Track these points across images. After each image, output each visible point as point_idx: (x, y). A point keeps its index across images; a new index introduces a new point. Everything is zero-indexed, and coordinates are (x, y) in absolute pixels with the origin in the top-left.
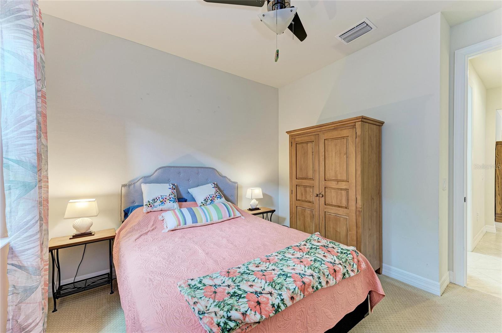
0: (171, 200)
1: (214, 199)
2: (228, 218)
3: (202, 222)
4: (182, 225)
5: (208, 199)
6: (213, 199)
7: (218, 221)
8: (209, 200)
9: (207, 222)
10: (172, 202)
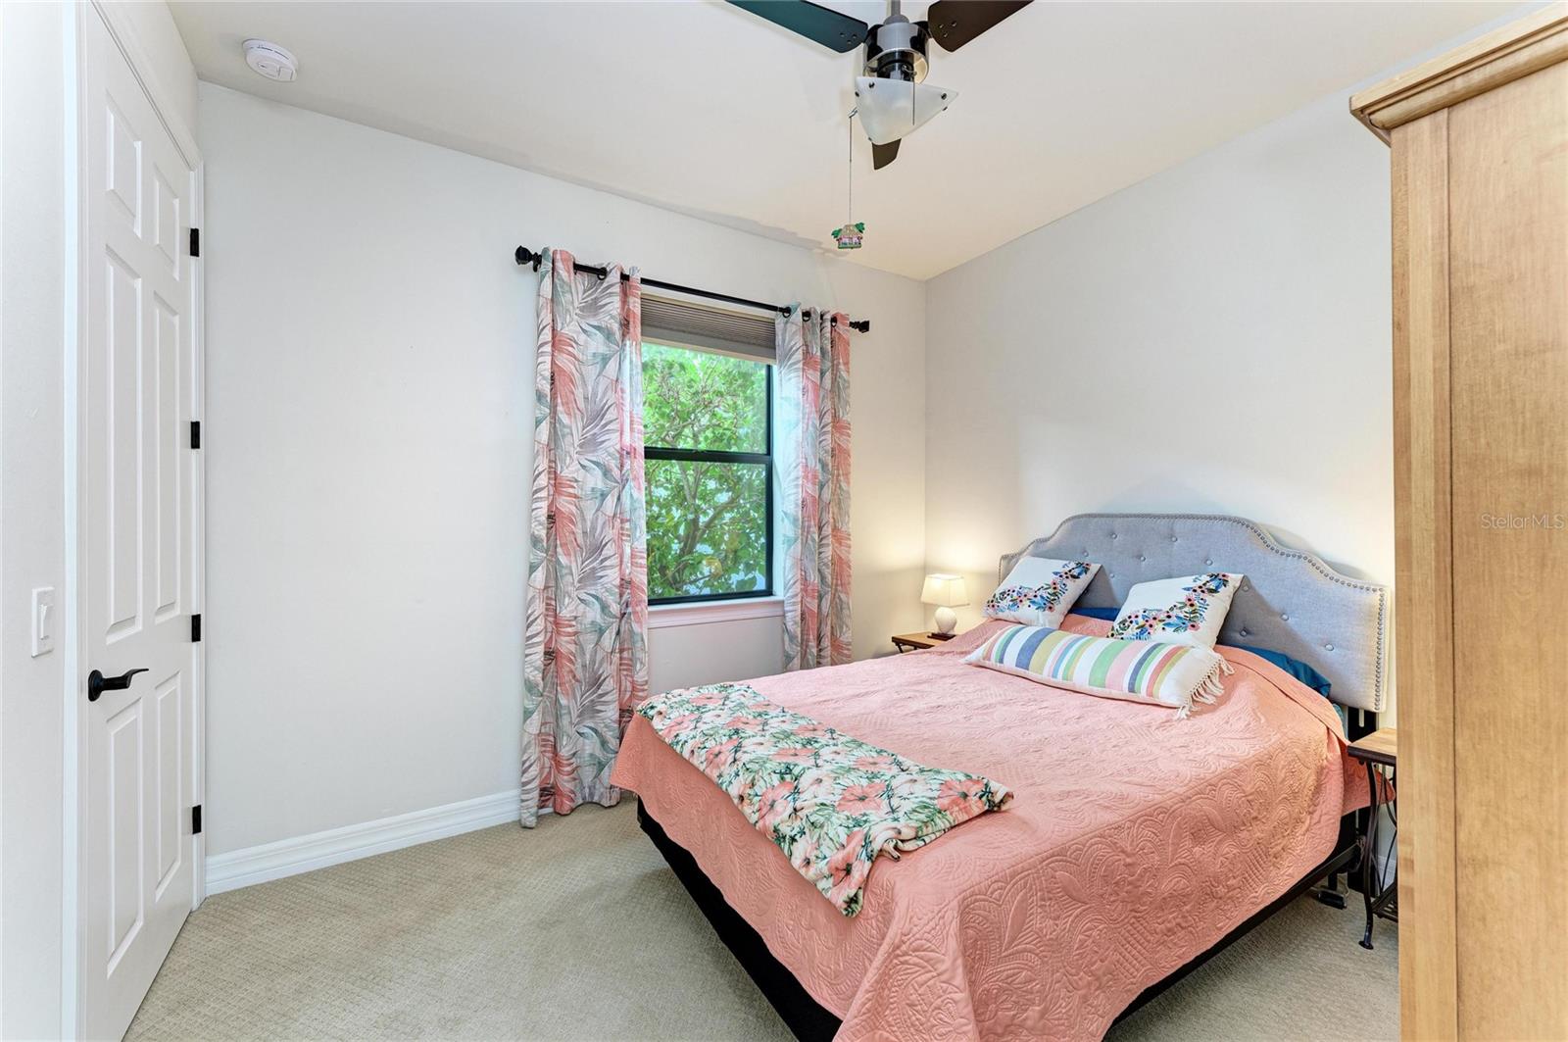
0: (1034, 602)
1: (1151, 626)
2: (1125, 693)
3: (1041, 674)
4: (993, 662)
5: (1131, 622)
6: (1148, 624)
7: (1086, 688)
8: (1134, 624)
9: (1053, 677)
10: (1034, 607)
